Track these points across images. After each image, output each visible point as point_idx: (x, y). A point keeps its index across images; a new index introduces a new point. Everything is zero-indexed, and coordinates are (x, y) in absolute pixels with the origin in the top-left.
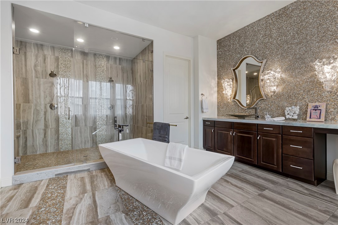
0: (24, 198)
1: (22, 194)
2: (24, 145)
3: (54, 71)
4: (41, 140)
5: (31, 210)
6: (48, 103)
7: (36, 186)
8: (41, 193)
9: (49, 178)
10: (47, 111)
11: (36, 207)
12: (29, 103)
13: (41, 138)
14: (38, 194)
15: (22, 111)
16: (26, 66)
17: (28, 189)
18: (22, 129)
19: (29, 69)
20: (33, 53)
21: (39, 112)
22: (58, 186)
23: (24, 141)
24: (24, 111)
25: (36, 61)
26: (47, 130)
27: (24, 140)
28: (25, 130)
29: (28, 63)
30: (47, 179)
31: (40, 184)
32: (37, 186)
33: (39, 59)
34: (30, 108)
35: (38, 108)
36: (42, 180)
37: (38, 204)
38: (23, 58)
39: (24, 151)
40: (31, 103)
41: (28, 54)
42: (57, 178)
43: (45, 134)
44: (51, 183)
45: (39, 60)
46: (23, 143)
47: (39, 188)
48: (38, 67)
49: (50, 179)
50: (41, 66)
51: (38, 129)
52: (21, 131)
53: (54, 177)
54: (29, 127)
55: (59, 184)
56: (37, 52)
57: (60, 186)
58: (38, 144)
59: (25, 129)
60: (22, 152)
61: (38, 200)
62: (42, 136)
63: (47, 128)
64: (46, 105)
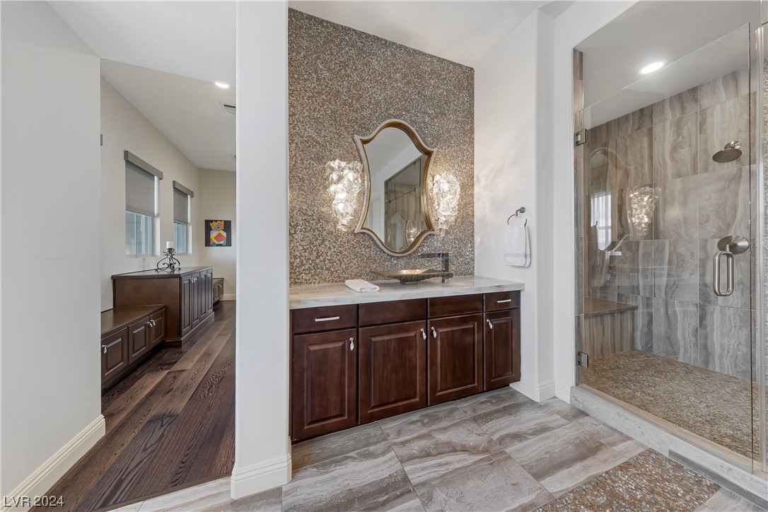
0: (556, 451)
1: (561, 439)
2: (646, 330)
3: (736, 142)
4: (689, 331)
5: (537, 493)
6: (714, 237)
7: (602, 441)
8: (594, 471)
9: (650, 446)
10: (707, 257)
11: (551, 495)
12: (657, 238)
13: (689, 324)
14: (585, 468)
15: (643, 256)
16: (651, 157)
17: (582, 437)
18: (642, 293)
19: (659, 162)
20: (668, 123)
21: (683, 260)
22: (648, 497)
23: (646, 322)
24: (647, 255)
25: (676, 136)
26: (710, 308)
27: (647, 318)
28: (648, 298)
29: (657, 149)
30: (641, 445)
31: (614, 444)
32: (603, 444)
33: (686, 127)
34: (660, 250)
35: (682, 250)
36: (629, 438)
37: (557, 496)
38: (646, 144)
39: (647, 343)
40: (662, 237)
41: (657, 130)
42: (669, 466)
43: (702, 319)
44: (642, 466)
45: (685, 132)
46: (643, 325)
47: (601, 456)
48: (683, 150)
49: (651, 451)
50: (690, 145)
51: (682, 303)
52: (639, 297)
53: (667, 455)
54: (657, 292)
55: (658, 494)
56: (678, 115)
57: (656, 502)
58: (680, 337)
59: (647, 295)
60: (641, 342)
61: (570, 484)
62: (694, 321)
63: (709, 303)
64: (706, 241)
